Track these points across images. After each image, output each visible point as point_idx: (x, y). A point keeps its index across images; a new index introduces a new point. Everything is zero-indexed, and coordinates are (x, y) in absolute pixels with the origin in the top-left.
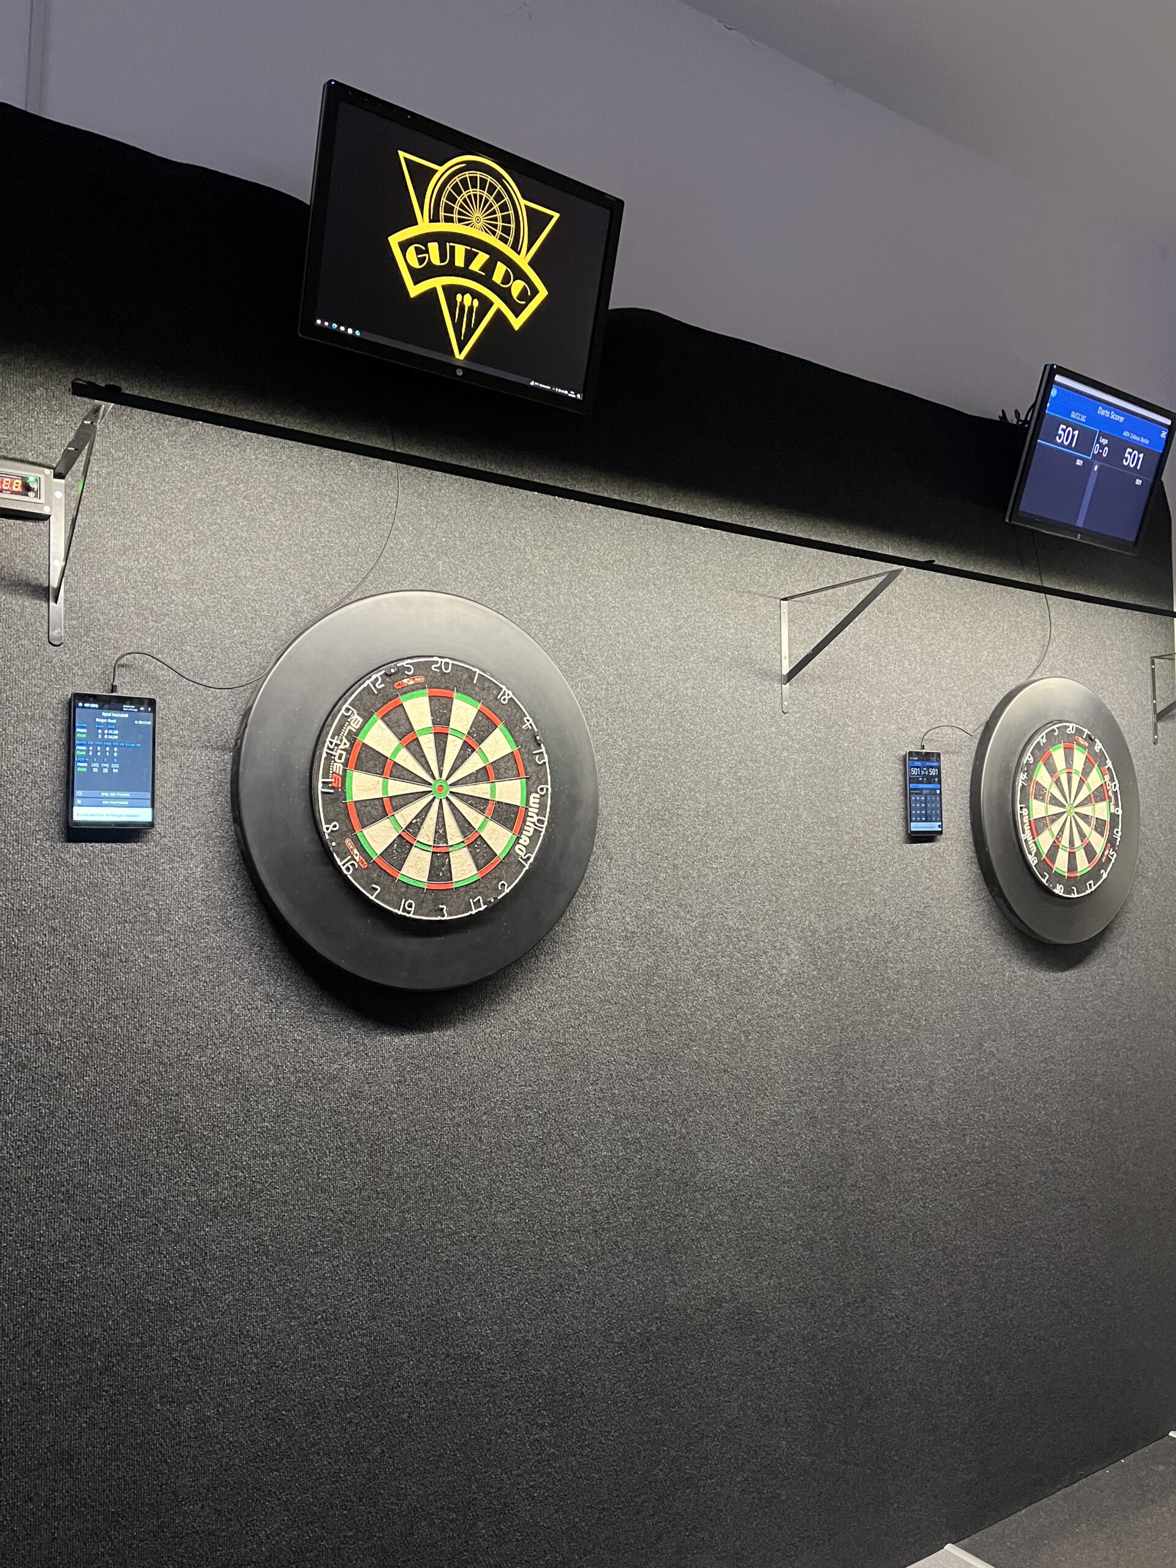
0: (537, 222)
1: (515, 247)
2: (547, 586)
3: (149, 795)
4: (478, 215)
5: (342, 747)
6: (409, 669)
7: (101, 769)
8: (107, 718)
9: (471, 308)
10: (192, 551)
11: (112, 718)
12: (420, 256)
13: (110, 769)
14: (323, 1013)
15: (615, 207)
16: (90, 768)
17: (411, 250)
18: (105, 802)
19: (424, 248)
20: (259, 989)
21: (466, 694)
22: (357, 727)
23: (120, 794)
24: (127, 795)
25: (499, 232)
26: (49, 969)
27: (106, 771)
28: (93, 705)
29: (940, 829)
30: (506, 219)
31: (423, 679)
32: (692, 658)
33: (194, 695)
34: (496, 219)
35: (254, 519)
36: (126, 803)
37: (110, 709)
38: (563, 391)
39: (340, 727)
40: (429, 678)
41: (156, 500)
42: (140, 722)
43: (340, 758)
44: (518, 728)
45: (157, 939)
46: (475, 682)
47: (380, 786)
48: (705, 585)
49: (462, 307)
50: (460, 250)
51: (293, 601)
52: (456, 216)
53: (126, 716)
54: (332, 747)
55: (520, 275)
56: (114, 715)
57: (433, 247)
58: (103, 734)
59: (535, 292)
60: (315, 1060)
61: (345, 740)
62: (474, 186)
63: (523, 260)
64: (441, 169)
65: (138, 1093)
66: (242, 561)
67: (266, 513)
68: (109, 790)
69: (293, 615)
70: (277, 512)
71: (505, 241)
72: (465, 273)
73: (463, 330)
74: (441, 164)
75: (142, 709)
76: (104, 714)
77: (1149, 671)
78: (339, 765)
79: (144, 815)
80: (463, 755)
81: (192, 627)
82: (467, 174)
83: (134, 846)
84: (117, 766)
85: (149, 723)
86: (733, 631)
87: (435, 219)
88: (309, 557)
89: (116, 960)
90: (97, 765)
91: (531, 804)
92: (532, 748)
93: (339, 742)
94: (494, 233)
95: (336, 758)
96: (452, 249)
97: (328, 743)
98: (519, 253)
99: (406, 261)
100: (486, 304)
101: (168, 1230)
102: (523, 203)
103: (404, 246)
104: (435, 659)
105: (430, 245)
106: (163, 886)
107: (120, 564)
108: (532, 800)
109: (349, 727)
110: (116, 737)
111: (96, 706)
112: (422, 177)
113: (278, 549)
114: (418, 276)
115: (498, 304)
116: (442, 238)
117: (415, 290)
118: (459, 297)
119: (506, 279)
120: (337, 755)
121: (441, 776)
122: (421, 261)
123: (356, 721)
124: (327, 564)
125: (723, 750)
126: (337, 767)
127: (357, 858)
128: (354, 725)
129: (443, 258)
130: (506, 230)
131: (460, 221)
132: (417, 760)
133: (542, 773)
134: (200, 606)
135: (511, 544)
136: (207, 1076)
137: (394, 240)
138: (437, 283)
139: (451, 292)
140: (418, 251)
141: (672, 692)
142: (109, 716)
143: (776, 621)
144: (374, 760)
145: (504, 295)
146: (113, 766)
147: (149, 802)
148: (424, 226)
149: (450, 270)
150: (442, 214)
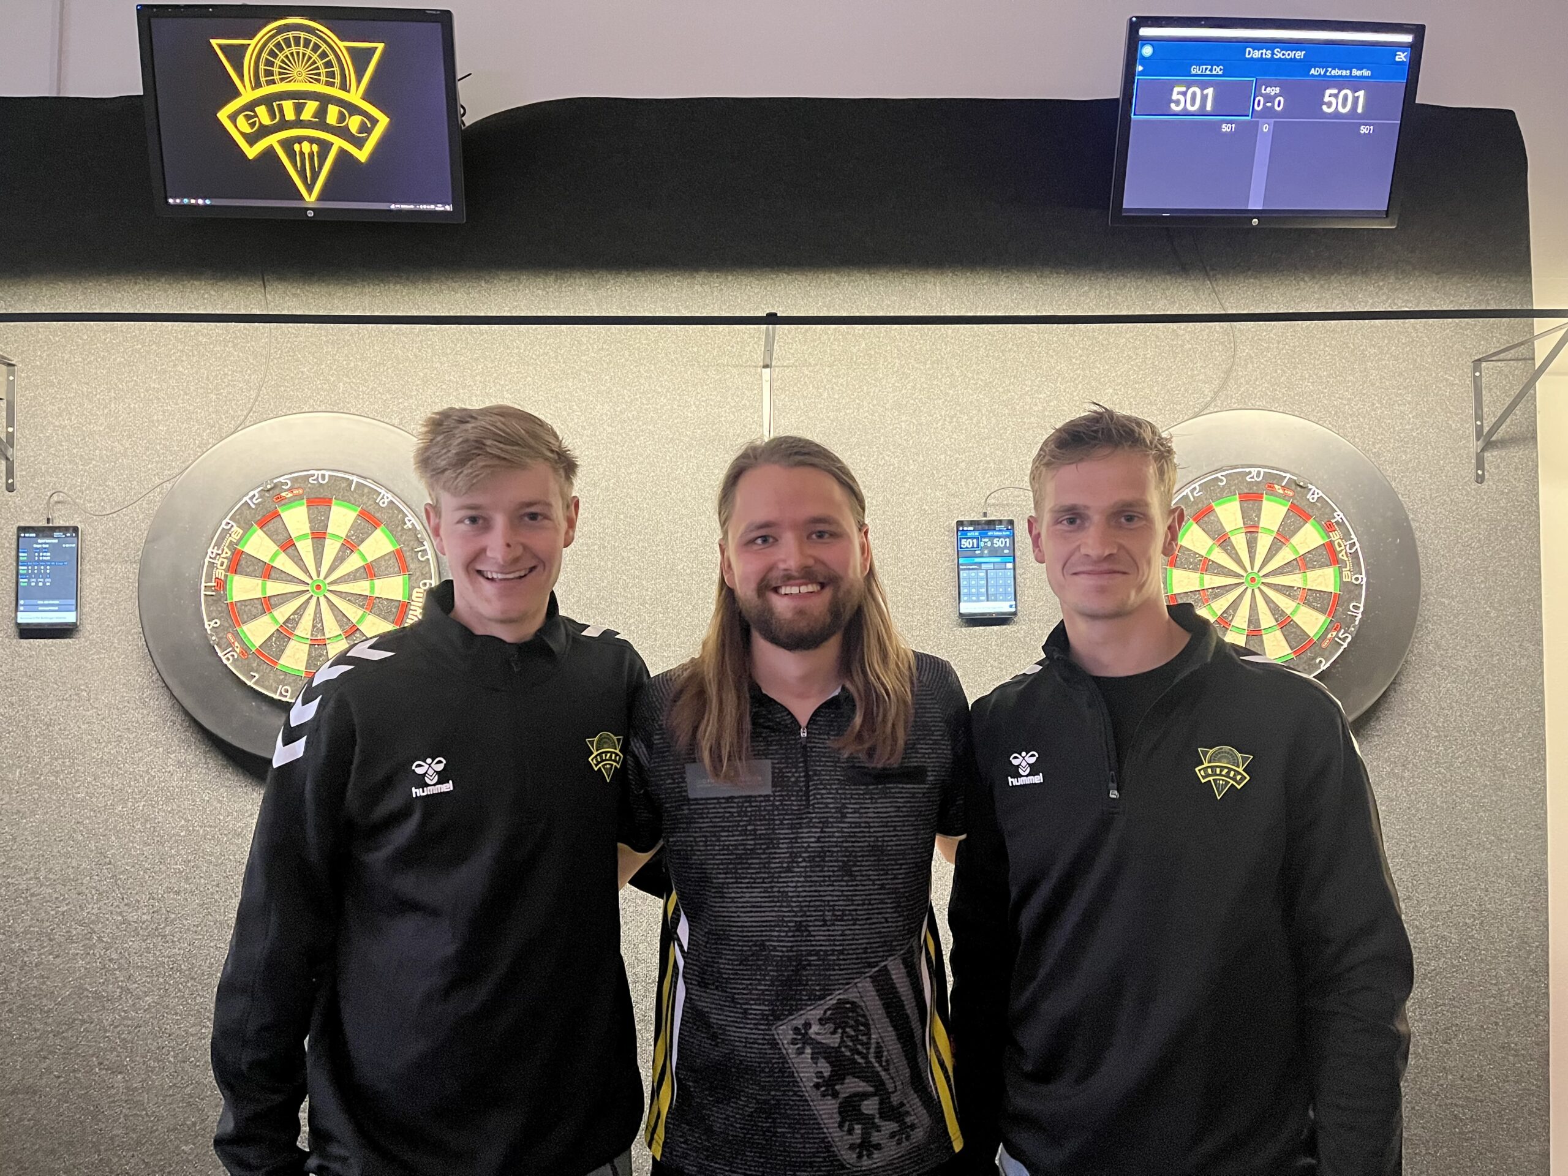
0: (361, 59)
1: (344, 87)
2: (457, 390)
3: (74, 602)
4: (299, 70)
5: (224, 555)
6: (286, 484)
7: (37, 583)
8: (42, 544)
9: (311, 155)
10: (113, 405)
11: (45, 543)
12: (250, 121)
13: (44, 583)
14: (229, 779)
15: (444, 19)
16: (29, 583)
17: (241, 120)
18: (40, 608)
19: (252, 114)
20: (172, 756)
21: (345, 501)
22: (238, 538)
23: (51, 602)
24: (57, 602)
25: (323, 78)
26: (9, 733)
27: (41, 584)
28: (32, 535)
29: (1013, 610)
30: (329, 64)
31: (301, 491)
32: (638, 443)
33: (116, 521)
34: (317, 68)
35: (165, 372)
36: (56, 608)
37: (44, 537)
38: (428, 207)
39: (222, 538)
40: (307, 490)
41: (84, 368)
42: (67, 546)
43: (222, 565)
44: (400, 528)
45: (88, 713)
46: (352, 489)
47: (260, 587)
48: (655, 364)
49: (302, 153)
50: (288, 106)
51: (199, 435)
52: (276, 77)
53: (56, 541)
54: (213, 556)
55: (354, 110)
56: (47, 541)
57: (262, 111)
58: (39, 556)
59: (374, 122)
60: (222, 818)
61: (226, 550)
62: (289, 46)
63: (355, 96)
64: (253, 42)
65: (75, 831)
66: (155, 409)
67: (175, 365)
68: (44, 599)
69: (199, 447)
70: (185, 364)
71: (332, 84)
72: (298, 123)
73: (308, 175)
74: (252, 37)
75: (68, 535)
76: (40, 541)
77: (1469, 381)
78: (220, 571)
79: (70, 617)
80: (342, 556)
81: (114, 466)
82: (280, 38)
83: (70, 641)
84: (50, 580)
85: (74, 545)
86: (694, 408)
87: (258, 85)
88: (214, 397)
89: (57, 728)
90: (34, 580)
91: (414, 598)
92: (415, 546)
93: (220, 552)
94: (318, 81)
95: (219, 566)
96: (280, 107)
97: (209, 553)
98: (349, 91)
99: (238, 130)
100: (325, 147)
101: (100, 939)
102: (342, 45)
103: (233, 118)
104: (312, 472)
105: (257, 109)
106: (92, 672)
107: (57, 423)
108: (415, 594)
109: (230, 538)
110: (49, 558)
111: (34, 535)
112: (236, 55)
113: (186, 394)
114: (252, 140)
115: (338, 143)
116: (267, 101)
117: (251, 152)
118: (297, 147)
119: (342, 118)
120: (219, 563)
121: (318, 575)
122: (252, 125)
123: (236, 532)
124: (230, 400)
125: (679, 535)
126: (220, 573)
127: (238, 650)
128: (235, 536)
129: (272, 115)
130: (331, 75)
131: (282, 80)
132: (295, 563)
133: (427, 568)
134: (119, 448)
135: (416, 356)
136: (129, 823)
137: (223, 115)
138: (273, 140)
139: (287, 144)
140: (248, 118)
141: (609, 480)
142: (43, 542)
143: (756, 392)
144: (254, 565)
145: (343, 132)
146: (47, 580)
147: (74, 608)
148: (248, 95)
149: (284, 125)
150: (263, 79)
